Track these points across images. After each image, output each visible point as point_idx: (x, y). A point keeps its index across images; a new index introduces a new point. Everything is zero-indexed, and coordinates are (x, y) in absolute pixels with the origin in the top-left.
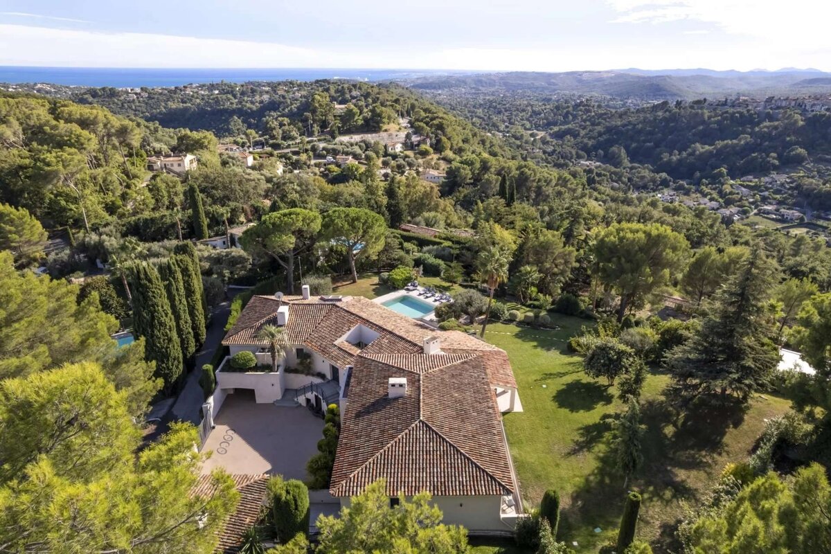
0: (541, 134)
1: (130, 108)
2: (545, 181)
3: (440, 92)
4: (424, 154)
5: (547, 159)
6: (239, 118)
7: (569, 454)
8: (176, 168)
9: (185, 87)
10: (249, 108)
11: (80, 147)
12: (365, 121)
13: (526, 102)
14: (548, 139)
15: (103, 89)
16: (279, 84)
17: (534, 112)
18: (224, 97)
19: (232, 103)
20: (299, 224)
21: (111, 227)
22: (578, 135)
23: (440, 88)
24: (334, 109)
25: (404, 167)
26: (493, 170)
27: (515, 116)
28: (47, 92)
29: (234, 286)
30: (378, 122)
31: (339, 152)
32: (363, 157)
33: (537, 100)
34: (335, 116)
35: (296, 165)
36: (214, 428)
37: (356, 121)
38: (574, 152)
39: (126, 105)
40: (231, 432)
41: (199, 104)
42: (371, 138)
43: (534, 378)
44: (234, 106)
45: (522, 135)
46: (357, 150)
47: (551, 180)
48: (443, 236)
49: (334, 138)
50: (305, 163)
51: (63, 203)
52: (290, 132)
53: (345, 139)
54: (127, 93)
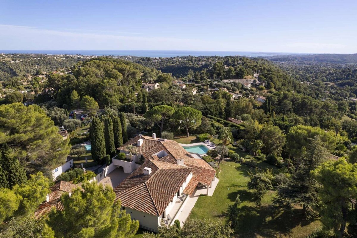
0: (331, 84)
1: (154, 65)
2: (315, 106)
3: (283, 62)
4: (261, 89)
5: (331, 96)
6: (192, 70)
7: (216, 216)
8: (152, 88)
9: (174, 58)
10: (196, 67)
11: (116, 78)
12: (236, 74)
13: (326, 68)
14: (335, 86)
15: (146, 58)
16: (211, 57)
17: (330, 73)
18: (188, 62)
19: (190, 64)
20: (164, 111)
21: (116, 106)
22: (353, 85)
23: (283, 61)
24: (225, 68)
25: (249, 94)
26: (289, 99)
27: (319, 75)
28: (130, 59)
29: (144, 132)
30: (242, 75)
31: (221, 86)
32: (231, 88)
33: (334, 68)
34: (224, 71)
35: (202, 90)
36: (106, 177)
37: (232, 74)
38: (348, 94)
39: (153, 64)
40: (110, 180)
41: (178, 64)
42: (237, 81)
43: (227, 185)
44: (191, 65)
45: (320, 84)
46: (229, 86)
47: (318, 106)
48: (242, 124)
49: (221, 80)
50: (206, 90)
51: (107, 97)
52: (204, 77)
53: (226, 81)
54: (154, 59)
